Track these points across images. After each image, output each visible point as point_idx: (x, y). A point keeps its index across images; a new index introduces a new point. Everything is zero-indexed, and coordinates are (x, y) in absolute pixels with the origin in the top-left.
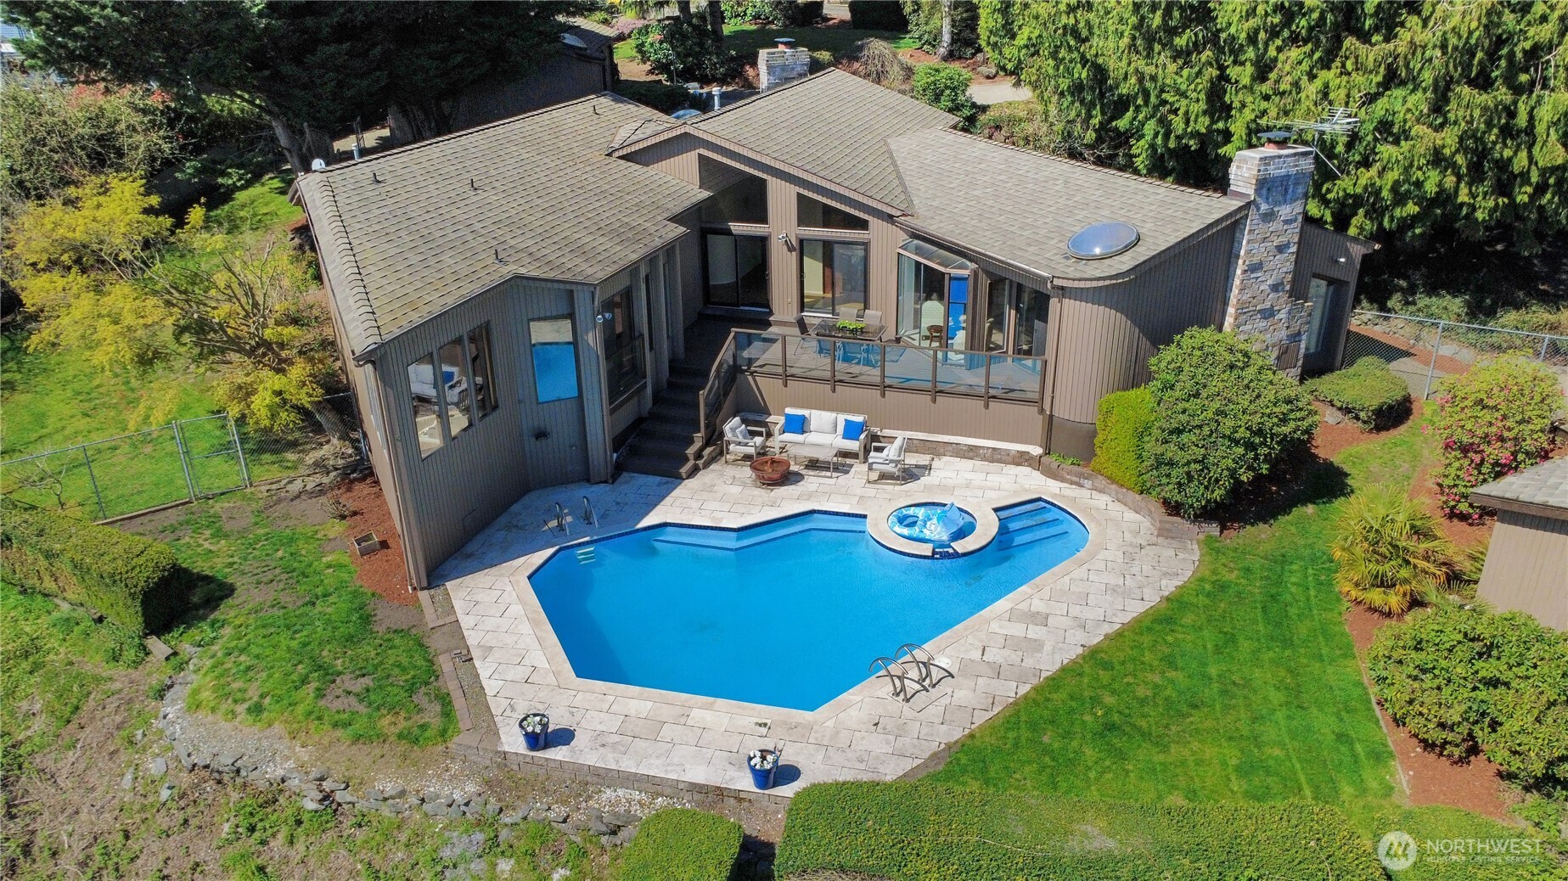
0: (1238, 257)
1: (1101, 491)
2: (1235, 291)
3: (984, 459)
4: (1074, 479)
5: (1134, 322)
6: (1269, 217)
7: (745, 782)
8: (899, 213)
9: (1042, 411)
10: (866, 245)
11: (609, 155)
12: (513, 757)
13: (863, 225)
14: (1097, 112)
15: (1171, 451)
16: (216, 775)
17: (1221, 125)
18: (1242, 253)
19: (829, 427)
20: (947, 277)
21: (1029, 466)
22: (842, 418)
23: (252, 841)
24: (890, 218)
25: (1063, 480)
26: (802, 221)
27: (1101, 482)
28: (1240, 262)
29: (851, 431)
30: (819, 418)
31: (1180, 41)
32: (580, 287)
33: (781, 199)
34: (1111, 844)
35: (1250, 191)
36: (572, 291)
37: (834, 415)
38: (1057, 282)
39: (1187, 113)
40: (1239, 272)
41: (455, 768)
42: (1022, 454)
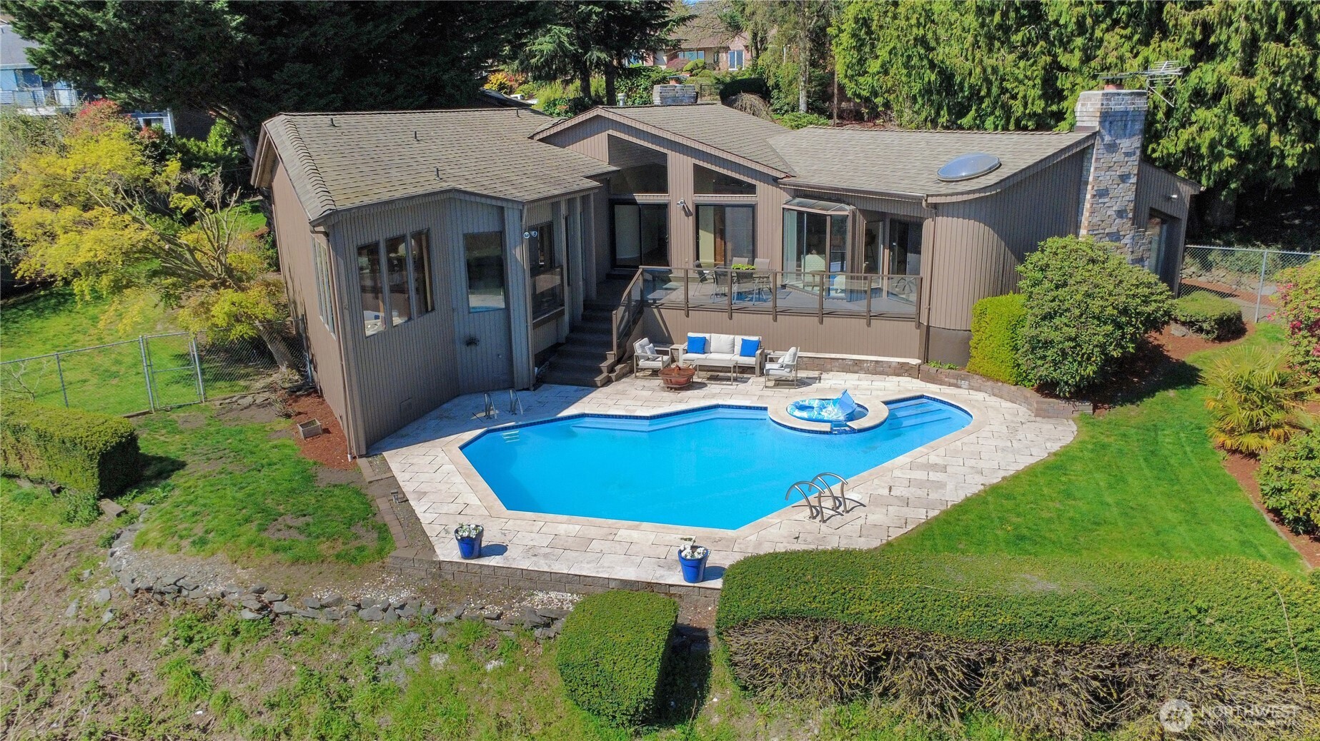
0: (1087, 183)
1: (979, 390)
2: (1086, 214)
3: (868, 372)
4: (952, 381)
5: (1000, 236)
6: (1112, 148)
7: (676, 577)
8: (783, 175)
9: (919, 325)
10: (753, 208)
11: (532, 138)
12: (447, 567)
13: (751, 189)
14: (944, 112)
15: (1047, 332)
16: (158, 597)
17: (1054, 108)
18: (1091, 179)
19: (728, 347)
20: (828, 219)
21: (910, 375)
22: (738, 339)
23: (189, 650)
24: (775, 181)
25: (941, 383)
26: (698, 189)
27: (977, 381)
28: (1089, 187)
29: (748, 349)
30: (718, 341)
31: (1017, 38)
32: (510, 205)
33: (680, 170)
34: (1052, 586)
35: (1095, 124)
36: (502, 208)
37: (732, 337)
38: (930, 200)
39: (1025, 97)
40: (1088, 196)
41: (391, 580)
42: (903, 365)
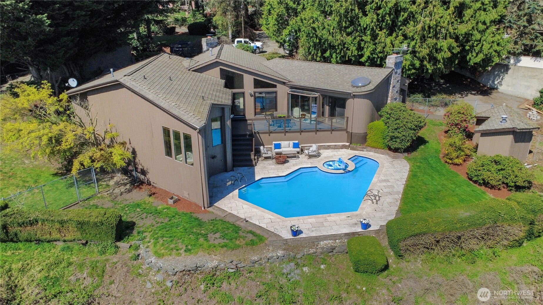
1: (370, 151)
2: (390, 93)
3: (332, 149)
4: (361, 149)
6: (396, 73)
7: (359, 229)
8: (288, 82)
9: (347, 132)
10: (276, 92)
11: (189, 70)
12: (289, 240)
13: (275, 86)
18: (392, 83)
19: (288, 146)
20: (311, 98)
21: (345, 148)
22: (291, 143)
24: (284, 83)
25: (358, 150)
26: (255, 87)
27: (369, 148)
29: (295, 146)
30: (284, 143)
32: (225, 107)
33: (248, 81)
35: (393, 66)
37: (288, 142)
42: (343, 145)
